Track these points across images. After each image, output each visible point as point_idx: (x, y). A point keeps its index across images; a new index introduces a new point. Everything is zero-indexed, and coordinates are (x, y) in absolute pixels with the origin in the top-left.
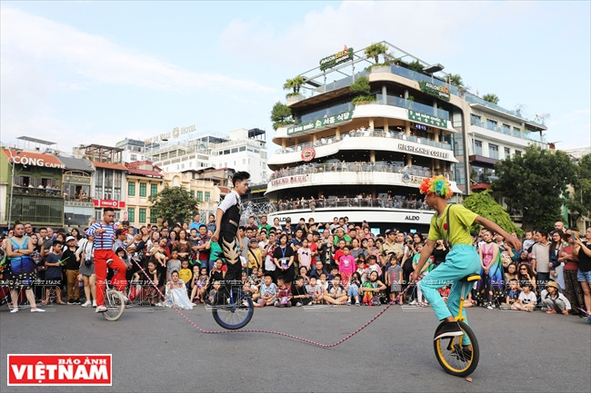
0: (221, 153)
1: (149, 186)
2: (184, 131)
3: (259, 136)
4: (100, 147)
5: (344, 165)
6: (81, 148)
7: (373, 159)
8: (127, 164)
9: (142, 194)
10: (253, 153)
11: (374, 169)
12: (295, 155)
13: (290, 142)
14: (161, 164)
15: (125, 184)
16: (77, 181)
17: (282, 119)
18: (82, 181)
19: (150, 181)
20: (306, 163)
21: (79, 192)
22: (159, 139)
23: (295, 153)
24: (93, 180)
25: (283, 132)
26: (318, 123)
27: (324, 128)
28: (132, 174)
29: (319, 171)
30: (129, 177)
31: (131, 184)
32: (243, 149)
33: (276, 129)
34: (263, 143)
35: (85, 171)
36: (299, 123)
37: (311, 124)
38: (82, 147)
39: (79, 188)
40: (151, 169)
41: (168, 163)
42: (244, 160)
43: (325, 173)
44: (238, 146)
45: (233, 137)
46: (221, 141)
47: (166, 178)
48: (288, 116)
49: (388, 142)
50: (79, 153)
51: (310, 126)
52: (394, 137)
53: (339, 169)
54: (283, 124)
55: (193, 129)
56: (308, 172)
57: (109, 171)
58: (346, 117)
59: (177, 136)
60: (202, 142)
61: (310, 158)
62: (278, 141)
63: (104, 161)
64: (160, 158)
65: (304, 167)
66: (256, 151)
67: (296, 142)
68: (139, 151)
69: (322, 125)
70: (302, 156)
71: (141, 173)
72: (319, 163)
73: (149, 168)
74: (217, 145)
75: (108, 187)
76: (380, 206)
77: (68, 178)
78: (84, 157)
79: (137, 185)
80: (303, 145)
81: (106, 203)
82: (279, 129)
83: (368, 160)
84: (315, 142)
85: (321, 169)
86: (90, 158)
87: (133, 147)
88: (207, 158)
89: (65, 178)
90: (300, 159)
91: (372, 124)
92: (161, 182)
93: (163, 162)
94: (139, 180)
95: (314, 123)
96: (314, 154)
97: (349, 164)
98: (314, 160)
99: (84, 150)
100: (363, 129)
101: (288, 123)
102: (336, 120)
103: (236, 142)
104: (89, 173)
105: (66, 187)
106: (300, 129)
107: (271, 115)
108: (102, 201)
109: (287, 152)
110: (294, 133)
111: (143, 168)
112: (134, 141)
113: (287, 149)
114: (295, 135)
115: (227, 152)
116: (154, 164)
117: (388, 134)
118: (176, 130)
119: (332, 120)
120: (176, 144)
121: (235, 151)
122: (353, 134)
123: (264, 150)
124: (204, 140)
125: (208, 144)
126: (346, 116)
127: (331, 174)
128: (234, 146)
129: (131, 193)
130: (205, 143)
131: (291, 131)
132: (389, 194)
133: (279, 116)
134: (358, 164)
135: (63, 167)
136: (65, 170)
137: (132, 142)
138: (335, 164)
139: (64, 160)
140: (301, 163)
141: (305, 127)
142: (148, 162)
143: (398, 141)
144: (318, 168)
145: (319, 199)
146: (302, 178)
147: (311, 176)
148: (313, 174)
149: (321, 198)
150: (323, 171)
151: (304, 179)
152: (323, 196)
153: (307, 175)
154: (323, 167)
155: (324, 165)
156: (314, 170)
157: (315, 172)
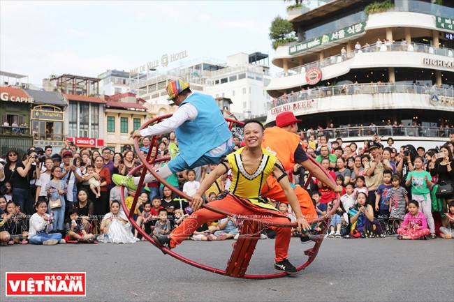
0: (217, 82)
1: (131, 121)
2: (175, 58)
3: (262, 61)
4: (73, 78)
5: (356, 86)
6: (51, 80)
7: (392, 78)
8: (107, 97)
9: (124, 130)
10: (255, 81)
11: (393, 90)
12: (298, 77)
13: (292, 63)
14: (148, 98)
15: (103, 120)
16: (48, 117)
17: (283, 37)
18: (53, 118)
19: (132, 115)
20: (311, 87)
21: (51, 130)
22: (146, 68)
23: (299, 75)
24: (66, 116)
25: (284, 52)
26: (325, 39)
27: (332, 44)
28: (112, 108)
29: (327, 95)
30: (107, 110)
31: (111, 120)
32: (242, 76)
33: (275, 48)
34: (265, 68)
35: (56, 105)
36: (303, 40)
37: (317, 40)
38: (53, 78)
39: (50, 125)
40: (135, 102)
41: (157, 96)
42: (244, 89)
43: (334, 97)
44: (236, 73)
45: (231, 64)
46: (217, 68)
47: (150, 111)
48: (290, 32)
49: (411, 57)
50: (50, 85)
51: (316, 42)
52: (418, 51)
53: (351, 92)
54: (283, 43)
55: (184, 55)
56: (313, 97)
57: (84, 105)
58: (358, 30)
59: (167, 63)
60: (194, 70)
61: (316, 81)
62: (279, 62)
63: (79, 93)
64: (147, 90)
65: (309, 91)
66: (258, 79)
67: (300, 63)
68: (124, 83)
69: (330, 41)
70: (307, 79)
71: (121, 106)
72: (326, 85)
73: (133, 100)
74: (212, 72)
75: (84, 123)
76: (403, 134)
77: (37, 114)
78: (56, 90)
79: (118, 121)
80: (308, 65)
81: (81, 142)
82: (279, 49)
83: (386, 80)
84: (322, 61)
85: (329, 92)
86: (62, 90)
87: (116, 79)
88: (201, 89)
89: (34, 113)
90: (304, 82)
91: (390, 36)
92: (145, 116)
93: (151, 95)
94: (119, 114)
95: (320, 38)
96: (320, 75)
97: (363, 85)
98: (322, 83)
99: (55, 82)
100: (379, 42)
101: (291, 41)
102: (347, 34)
103: (235, 69)
104: (62, 108)
105: (36, 124)
106: (303, 47)
107: (269, 32)
108: (76, 139)
109: (289, 74)
110: (297, 52)
111: (125, 101)
112: (118, 72)
113: (289, 71)
114: (300, 54)
115: (224, 81)
116: (138, 97)
117: (411, 47)
118: (165, 57)
119: (341, 34)
120: (165, 73)
121: (233, 79)
122: (366, 49)
123: (267, 77)
124: (198, 67)
125: (202, 72)
126: (358, 28)
127: (341, 97)
128: (232, 73)
129: (111, 129)
130: (199, 72)
131: (293, 50)
132: (414, 120)
133: (278, 32)
134: (374, 86)
135: (31, 100)
136: (34, 105)
137: (115, 74)
138: (345, 85)
139: (33, 93)
140: (305, 87)
141: (310, 45)
142: (130, 94)
143: (422, 56)
144: (326, 91)
145: (328, 129)
146: (306, 104)
147: (317, 101)
148: (319, 99)
149: (330, 127)
150: (331, 95)
151: (309, 106)
152: (332, 125)
153: (313, 101)
154: (332, 91)
155: (333, 88)
156: (320, 94)
157: (322, 96)
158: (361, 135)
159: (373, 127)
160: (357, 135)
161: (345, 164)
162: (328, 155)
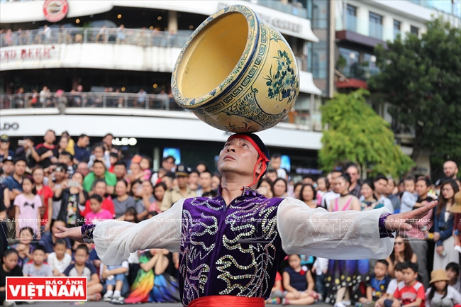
5: (121, 32)
7: (173, 26)
12: (32, 8)
23: (31, 3)
29: (74, 41)
43: (86, 46)
53: (112, 39)
56: (54, 41)
61: (59, 17)
70: (45, 11)
72: (76, 25)
83: (163, 27)
85: (79, 37)
96: (67, 9)
97: (130, 32)
127: (96, 47)
134: (149, 33)
138: (105, 29)
144: (74, 34)
145: (73, 93)
146: (42, 51)
147: (60, 49)
148: (63, 46)
149: (77, 90)
150: (81, 42)
151: (47, 55)
152: (80, 88)
153: (53, 48)
154: (83, 35)
155: (86, 30)
156: (65, 38)
157: (68, 43)
158: (123, 106)
159: (142, 96)
160: (116, 106)
161: (128, 189)
162: (105, 173)
